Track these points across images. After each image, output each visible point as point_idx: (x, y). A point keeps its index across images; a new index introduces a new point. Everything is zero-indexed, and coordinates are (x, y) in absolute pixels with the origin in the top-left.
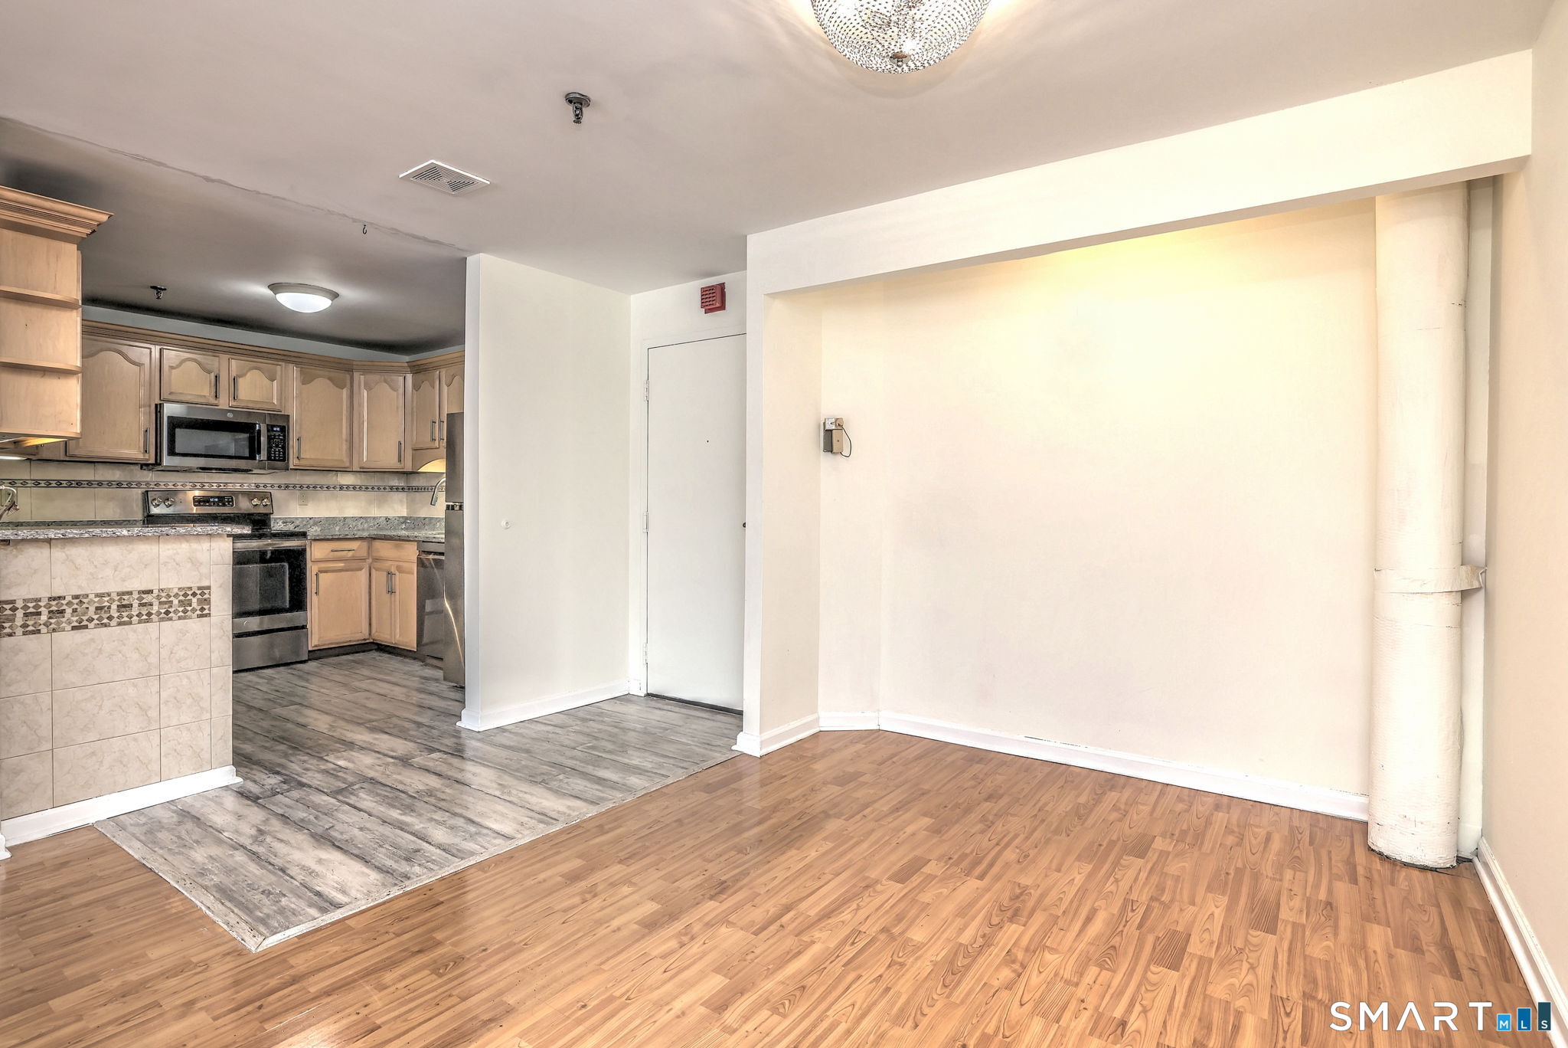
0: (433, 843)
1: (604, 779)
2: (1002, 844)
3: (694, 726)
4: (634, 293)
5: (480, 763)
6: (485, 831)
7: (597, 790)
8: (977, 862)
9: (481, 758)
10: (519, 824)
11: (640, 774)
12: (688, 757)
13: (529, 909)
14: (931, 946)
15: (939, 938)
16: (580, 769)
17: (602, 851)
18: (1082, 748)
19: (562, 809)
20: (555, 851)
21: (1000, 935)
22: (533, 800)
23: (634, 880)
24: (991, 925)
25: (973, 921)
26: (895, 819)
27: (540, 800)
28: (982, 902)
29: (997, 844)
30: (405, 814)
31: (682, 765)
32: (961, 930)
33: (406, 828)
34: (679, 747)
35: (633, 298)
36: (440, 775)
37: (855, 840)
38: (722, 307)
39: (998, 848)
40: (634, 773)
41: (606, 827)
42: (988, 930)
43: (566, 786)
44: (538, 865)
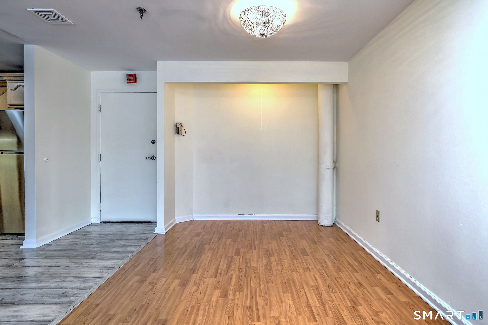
0: (68, 288)
1: (117, 251)
2: (253, 241)
3: (132, 229)
4: (92, 71)
5: (53, 258)
6: (87, 278)
7: (118, 255)
8: (251, 246)
9: (50, 256)
10: (100, 273)
11: (129, 247)
12: (141, 239)
13: (137, 294)
14: (259, 266)
15: (259, 264)
16: (103, 250)
17: (143, 271)
18: (253, 215)
19: (112, 264)
20: (124, 277)
21: (271, 260)
22: (96, 264)
23: (164, 276)
24: (268, 258)
25: (263, 259)
26: (222, 241)
27: (100, 263)
28: (261, 254)
29: (252, 241)
30: (39, 283)
31: (141, 241)
32: (262, 261)
33: (47, 288)
34: (134, 236)
35: (92, 73)
36: (38, 267)
37: (216, 249)
38: (135, 82)
39: (253, 242)
40: (127, 247)
41: (136, 264)
42: (268, 260)
43: (103, 257)
44: (124, 282)
